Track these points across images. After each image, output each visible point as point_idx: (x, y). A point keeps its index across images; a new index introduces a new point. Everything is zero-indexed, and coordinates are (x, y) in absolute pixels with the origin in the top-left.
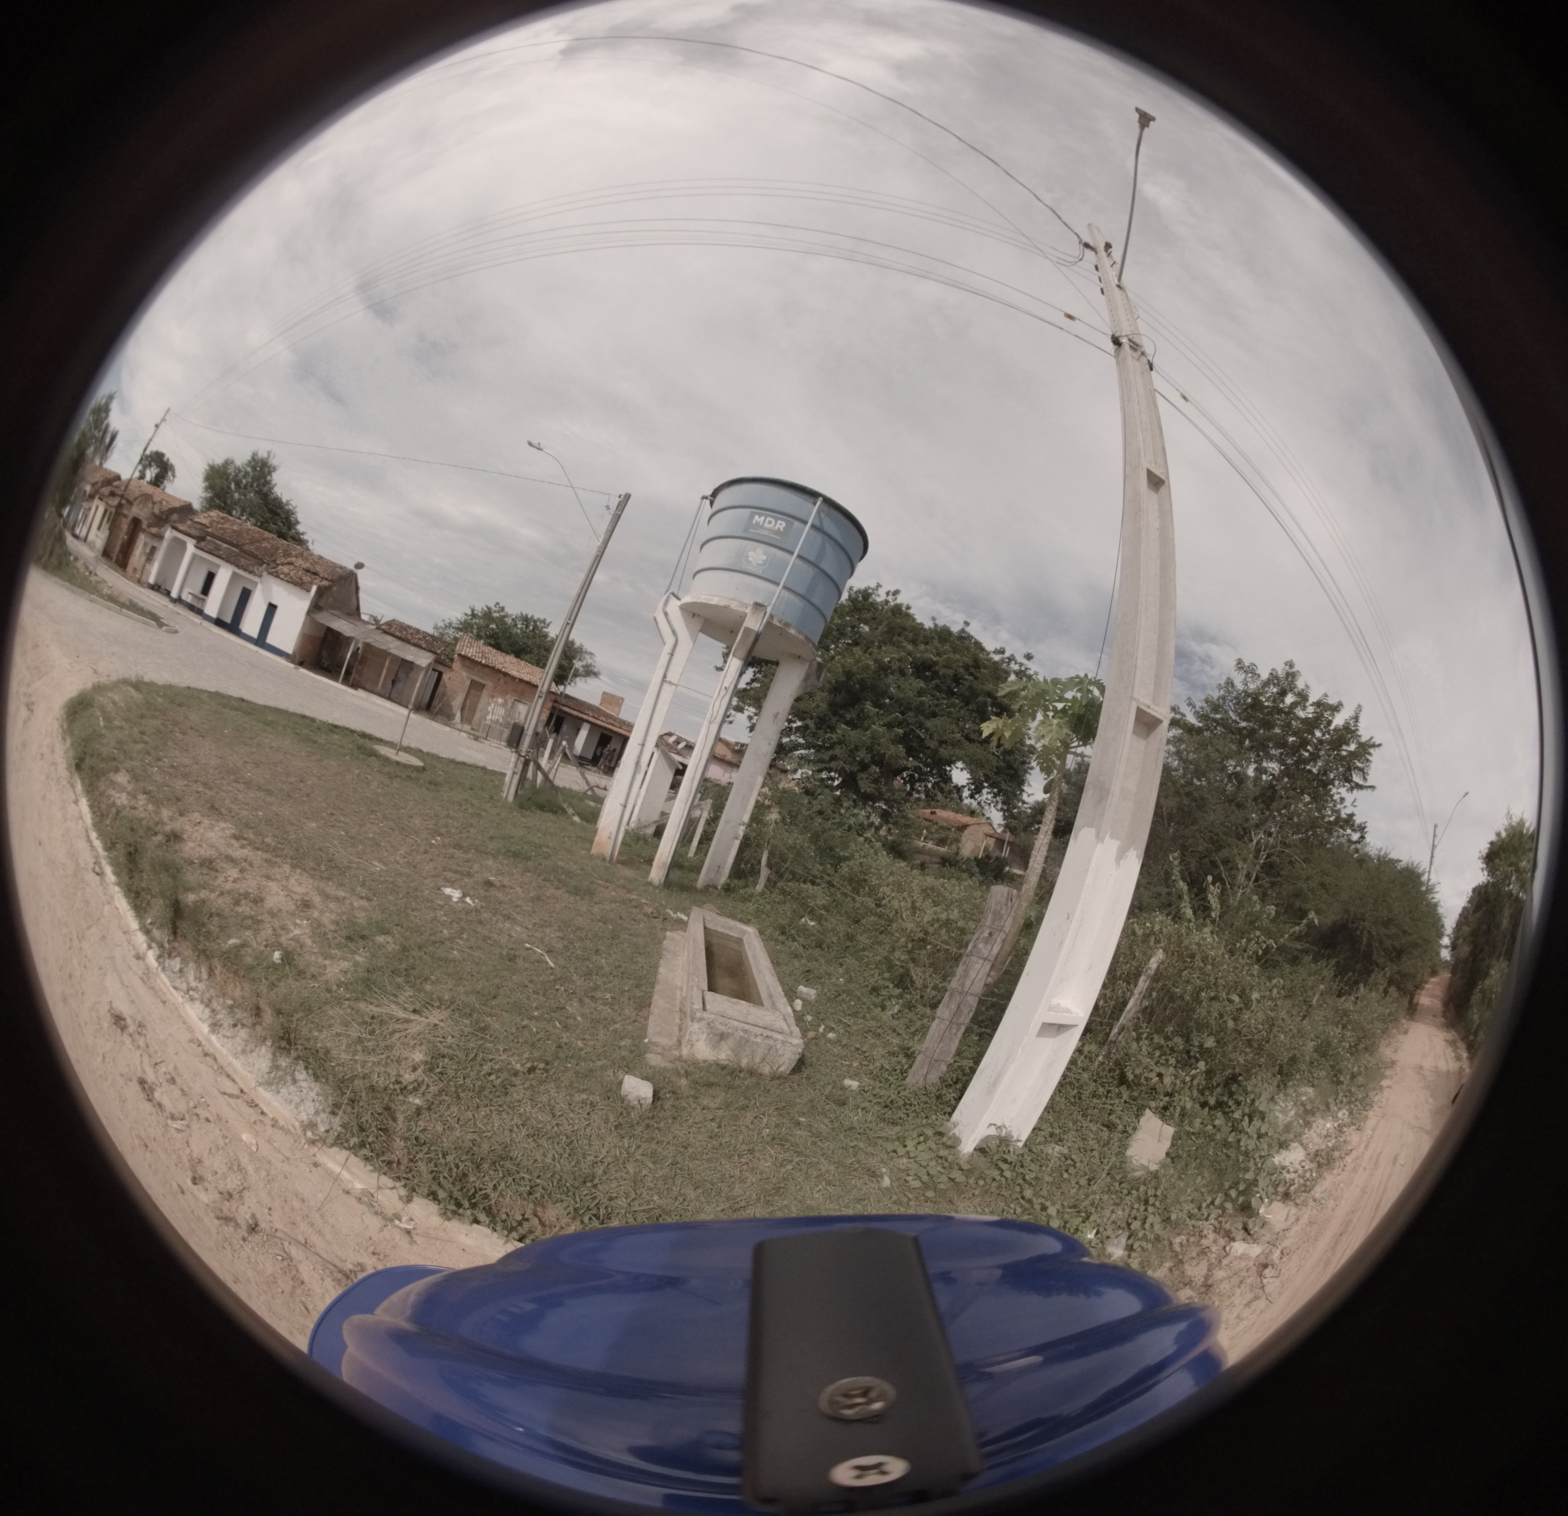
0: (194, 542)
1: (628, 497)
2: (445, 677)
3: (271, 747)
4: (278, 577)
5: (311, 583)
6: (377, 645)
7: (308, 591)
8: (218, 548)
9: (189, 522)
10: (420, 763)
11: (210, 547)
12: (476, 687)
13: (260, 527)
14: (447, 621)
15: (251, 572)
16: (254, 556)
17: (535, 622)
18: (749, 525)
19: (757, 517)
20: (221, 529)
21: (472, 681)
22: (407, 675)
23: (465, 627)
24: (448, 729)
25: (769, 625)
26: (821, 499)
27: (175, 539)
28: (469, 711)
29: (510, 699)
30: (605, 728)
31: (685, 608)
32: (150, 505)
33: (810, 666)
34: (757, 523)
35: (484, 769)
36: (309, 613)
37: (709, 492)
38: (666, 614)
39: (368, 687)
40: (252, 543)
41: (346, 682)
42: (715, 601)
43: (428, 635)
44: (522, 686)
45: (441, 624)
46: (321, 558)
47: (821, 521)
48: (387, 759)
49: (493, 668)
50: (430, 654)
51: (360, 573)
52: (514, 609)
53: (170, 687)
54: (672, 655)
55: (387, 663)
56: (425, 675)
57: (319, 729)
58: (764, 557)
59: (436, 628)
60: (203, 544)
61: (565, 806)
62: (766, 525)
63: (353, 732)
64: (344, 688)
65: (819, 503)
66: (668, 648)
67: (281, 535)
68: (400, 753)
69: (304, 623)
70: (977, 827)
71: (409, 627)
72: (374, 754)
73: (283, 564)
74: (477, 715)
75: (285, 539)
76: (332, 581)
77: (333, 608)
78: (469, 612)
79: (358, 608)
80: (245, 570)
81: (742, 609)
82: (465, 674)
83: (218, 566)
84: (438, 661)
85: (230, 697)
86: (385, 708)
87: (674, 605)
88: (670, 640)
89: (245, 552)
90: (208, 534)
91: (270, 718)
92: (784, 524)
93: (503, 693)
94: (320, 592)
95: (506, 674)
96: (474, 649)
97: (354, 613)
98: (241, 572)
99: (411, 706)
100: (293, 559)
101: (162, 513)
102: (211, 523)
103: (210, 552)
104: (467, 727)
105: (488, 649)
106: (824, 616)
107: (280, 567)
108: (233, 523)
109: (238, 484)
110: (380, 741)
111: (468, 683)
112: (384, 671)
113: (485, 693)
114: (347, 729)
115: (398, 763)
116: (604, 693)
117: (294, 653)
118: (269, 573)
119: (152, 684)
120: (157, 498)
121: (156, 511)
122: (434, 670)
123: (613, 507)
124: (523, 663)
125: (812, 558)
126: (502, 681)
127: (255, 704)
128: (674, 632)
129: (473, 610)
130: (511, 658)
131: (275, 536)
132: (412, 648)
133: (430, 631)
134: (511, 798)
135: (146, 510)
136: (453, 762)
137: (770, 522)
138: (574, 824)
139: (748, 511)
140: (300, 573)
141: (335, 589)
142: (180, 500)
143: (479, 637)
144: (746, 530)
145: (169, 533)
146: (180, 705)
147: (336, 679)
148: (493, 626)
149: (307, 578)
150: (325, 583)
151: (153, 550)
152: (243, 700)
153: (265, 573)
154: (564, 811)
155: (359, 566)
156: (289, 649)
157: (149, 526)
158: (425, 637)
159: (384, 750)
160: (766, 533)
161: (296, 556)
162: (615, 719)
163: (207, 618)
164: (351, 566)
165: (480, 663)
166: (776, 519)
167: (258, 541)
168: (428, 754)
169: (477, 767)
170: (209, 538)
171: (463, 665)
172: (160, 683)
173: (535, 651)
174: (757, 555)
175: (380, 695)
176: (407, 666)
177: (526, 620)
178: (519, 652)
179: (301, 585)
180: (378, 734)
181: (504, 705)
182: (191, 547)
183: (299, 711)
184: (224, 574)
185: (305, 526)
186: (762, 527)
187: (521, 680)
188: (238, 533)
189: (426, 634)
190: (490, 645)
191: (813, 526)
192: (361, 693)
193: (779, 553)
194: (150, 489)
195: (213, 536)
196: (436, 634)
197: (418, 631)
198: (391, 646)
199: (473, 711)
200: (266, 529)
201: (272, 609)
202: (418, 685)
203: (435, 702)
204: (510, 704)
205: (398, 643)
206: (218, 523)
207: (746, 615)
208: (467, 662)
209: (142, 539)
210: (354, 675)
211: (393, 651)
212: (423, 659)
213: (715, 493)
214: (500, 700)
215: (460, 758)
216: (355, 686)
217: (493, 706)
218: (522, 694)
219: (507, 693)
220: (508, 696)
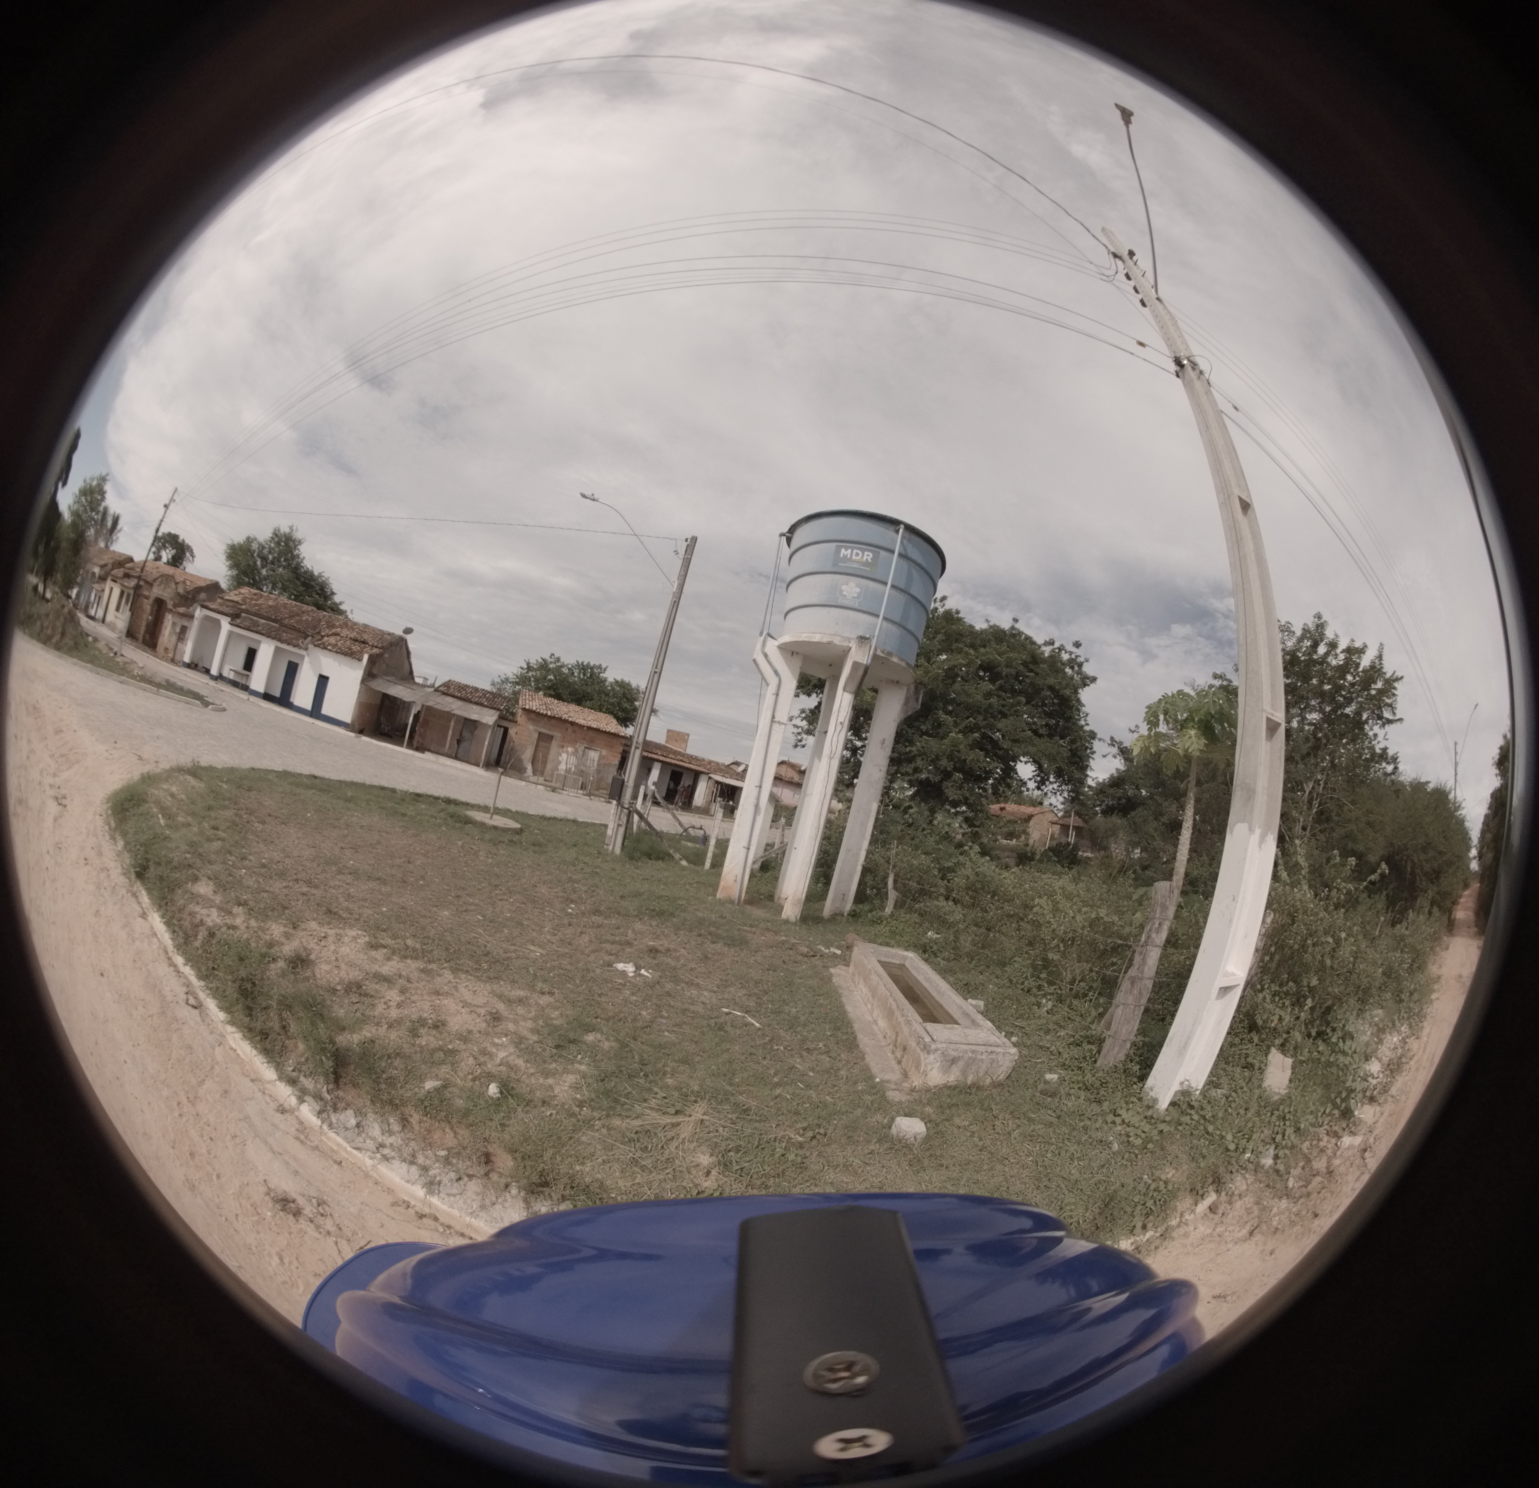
0: (229, 619)
1: (694, 540)
2: (512, 732)
3: (362, 827)
4: (325, 648)
5: (361, 652)
6: (439, 707)
7: (360, 660)
8: (256, 624)
9: (219, 601)
10: (514, 825)
11: (247, 624)
12: (544, 739)
13: (295, 600)
14: (503, 677)
15: (295, 646)
16: (298, 630)
17: (592, 668)
18: (837, 559)
19: (843, 551)
20: (256, 605)
21: (540, 733)
22: (472, 733)
23: (523, 680)
24: (523, 783)
25: (875, 657)
26: (902, 526)
27: (207, 618)
28: (539, 763)
29: (581, 747)
30: (676, 765)
31: (783, 648)
32: (173, 586)
33: (908, 690)
34: (845, 556)
35: (575, 821)
36: (363, 681)
37: (785, 529)
38: (766, 655)
39: (432, 748)
40: (291, 617)
41: (410, 746)
42: (817, 638)
43: (489, 692)
44: (591, 733)
45: (498, 680)
46: (366, 626)
47: (905, 549)
48: (483, 825)
49: (560, 719)
50: (493, 712)
51: (409, 637)
52: (569, 659)
53: (232, 770)
54: (777, 695)
55: (452, 723)
56: (492, 732)
57: (403, 800)
58: (858, 590)
59: (493, 684)
60: (238, 621)
61: (671, 851)
62: (854, 557)
63: (437, 798)
64: (410, 752)
65: (901, 531)
66: (772, 689)
67: (320, 607)
68: (495, 817)
69: (360, 692)
70: (1041, 816)
71: (467, 686)
72: (468, 821)
73: (328, 636)
74: (549, 767)
75: (324, 610)
76: (382, 648)
77: (386, 674)
78: (525, 666)
79: (411, 672)
80: (289, 644)
81: (845, 644)
82: (531, 727)
83: (259, 642)
84: (501, 717)
85: (300, 775)
86: (456, 768)
87: (772, 646)
88: (773, 680)
89: (285, 626)
90: (243, 611)
91: (349, 794)
92: (871, 555)
93: (573, 742)
94: (372, 660)
95: (573, 724)
96: (537, 702)
97: (408, 677)
98: (284, 646)
99: (481, 764)
100: (339, 630)
101: (188, 593)
102: (244, 599)
103: (248, 629)
104: (541, 780)
105: (549, 700)
106: (917, 639)
107: (326, 639)
108: (268, 599)
109: (264, 559)
110: (467, 805)
111: (536, 735)
112: (450, 732)
113: (554, 745)
114: (430, 796)
115: (495, 828)
116: (669, 731)
117: (353, 721)
118: (315, 646)
119: (210, 769)
120: (179, 579)
121: (181, 590)
122: (499, 726)
123: (682, 552)
124: (586, 710)
125: (902, 586)
126: (570, 731)
127: (329, 780)
128: (776, 672)
129: (528, 664)
130: (573, 707)
131: (315, 609)
132: (475, 707)
133: (488, 687)
134: (618, 851)
135: (169, 590)
136: (543, 818)
137: (857, 555)
138: (684, 868)
139: (834, 545)
140: (348, 643)
141: (386, 655)
142: (205, 580)
143: (538, 689)
144: (835, 564)
145: (199, 613)
146: (250, 790)
147: (400, 744)
148: (551, 677)
149: (356, 648)
150: (376, 651)
151: (184, 630)
152: (315, 777)
153: (310, 646)
154: (670, 855)
155: (408, 631)
156: (348, 719)
157: (175, 606)
158: (484, 695)
159: (479, 816)
160: (855, 565)
161: (341, 626)
162: (683, 755)
163: (255, 693)
164: (399, 632)
165: (546, 715)
166: (863, 551)
167: (298, 615)
168: (517, 812)
169: (568, 820)
170: (243, 615)
171: (529, 719)
172: (219, 767)
173: (596, 696)
174: (851, 589)
175: (449, 756)
176: (472, 725)
177: (583, 668)
178: (579, 698)
179: (351, 654)
180: (463, 799)
181: (575, 753)
182: (225, 625)
183: (376, 782)
184: (266, 651)
185: (341, 595)
186: (850, 559)
187: (590, 728)
188: (275, 608)
189: (485, 692)
190: (551, 696)
191: (900, 555)
192: (428, 756)
193: (872, 585)
194: (170, 570)
195: (247, 612)
196: (494, 691)
197: (476, 690)
198: (453, 707)
199: (545, 763)
200: (302, 602)
201: (323, 681)
202: (486, 743)
203: (503, 758)
204: (581, 753)
205: (459, 703)
206: (252, 599)
207: (850, 649)
208: (533, 716)
209: (169, 620)
210: (417, 738)
211: (457, 712)
212: (489, 717)
213: (793, 529)
214: (570, 749)
215: (549, 814)
216: (421, 749)
217: (564, 756)
218: (592, 741)
219: (576, 741)
220: (578, 745)
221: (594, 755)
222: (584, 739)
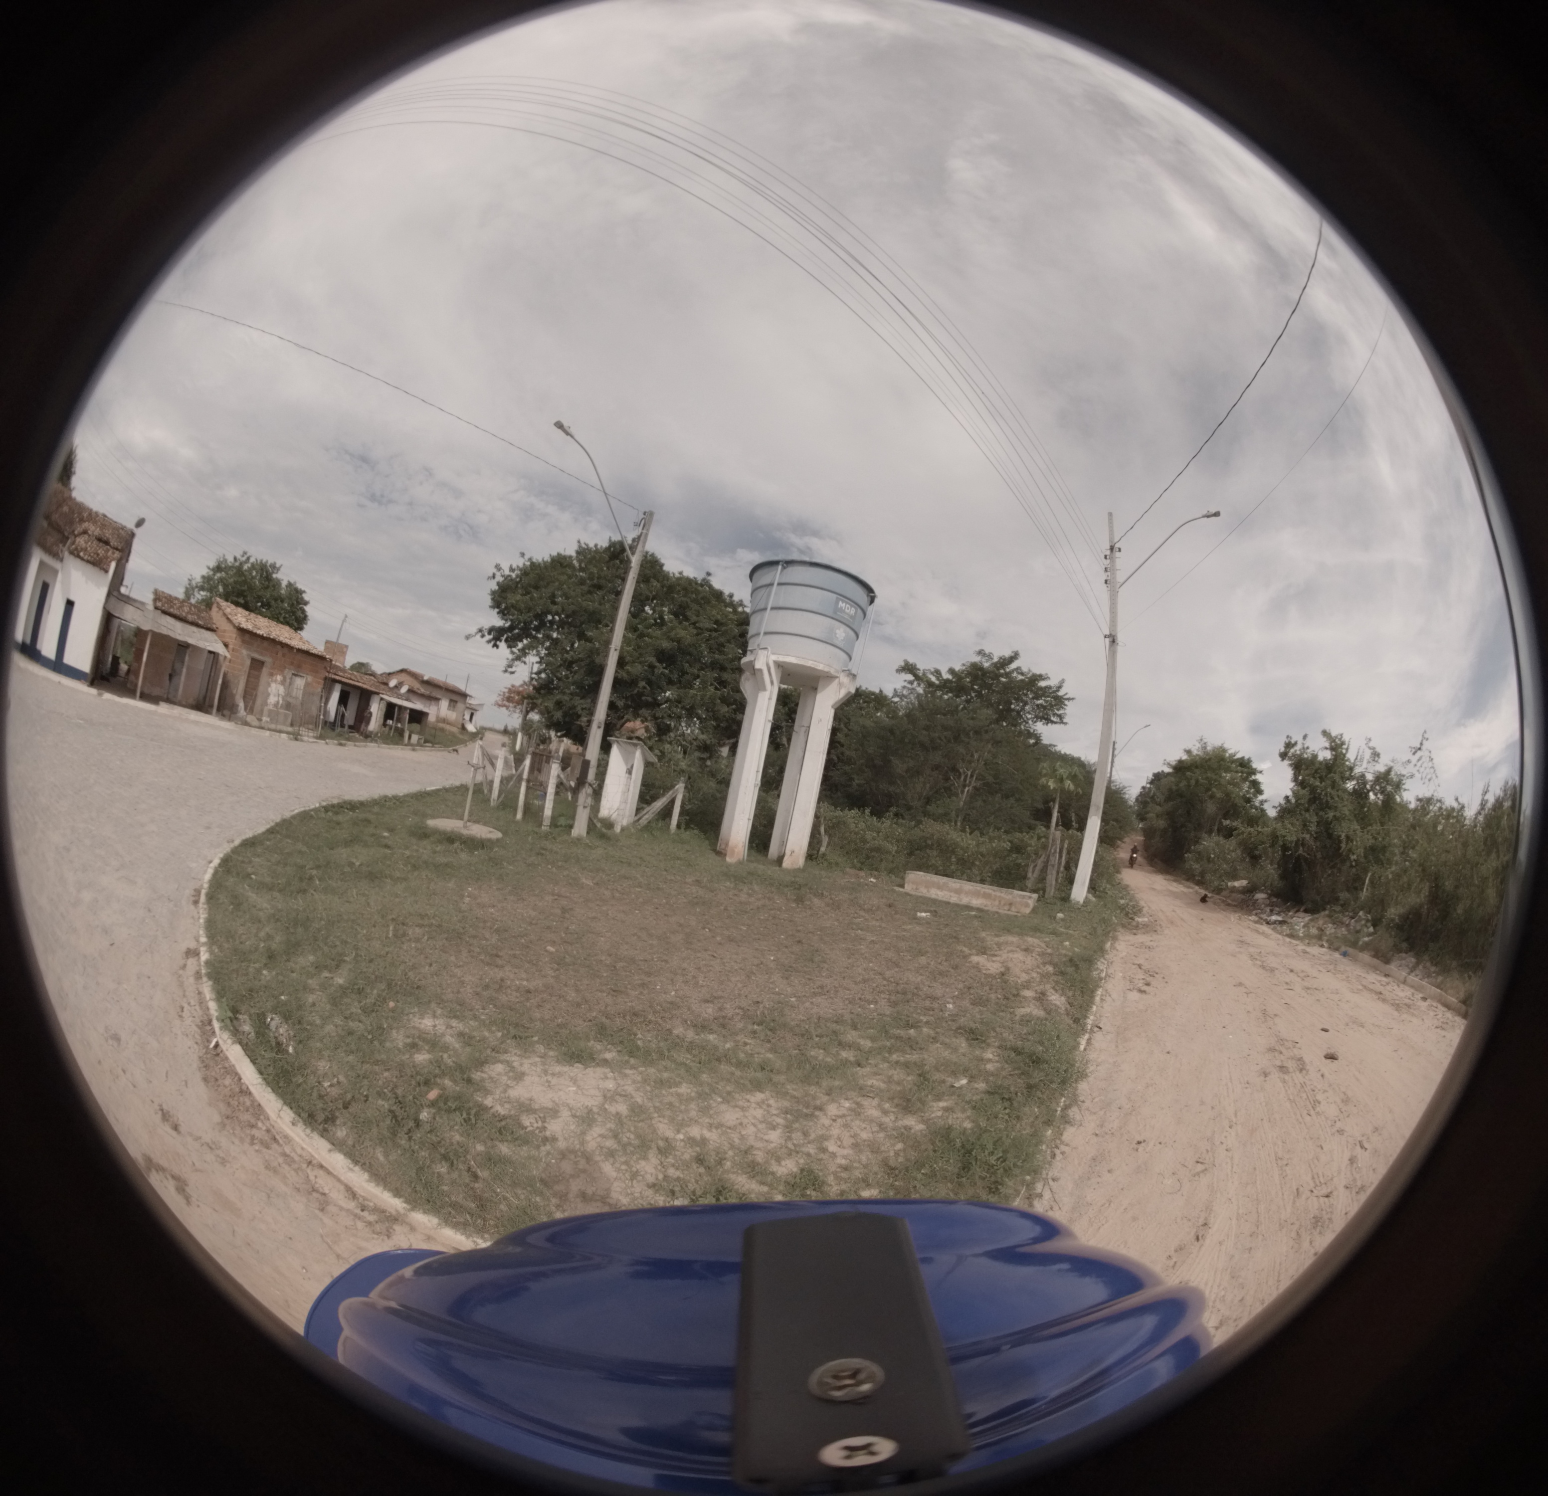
4: (77, 555)
5: (106, 558)
6: (165, 633)
7: (107, 570)
12: (256, 666)
14: (192, 580)
15: (55, 556)
17: (268, 567)
21: (252, 660)
23: (210, 584)
28: (250, 696)
29: (288, 673)
36: (106, 602)
41: (146, 697)
44: (299, 656)
49: (271, 640)
52: (255, 557)
68: (468, 825)
73: (79, 535)
74: (259, 700)
80: (50, 554)
89: (52, 525)
93: (282, 669)
95: (284, 645)
96: (242, 617)
98: (46, 558)
100: (87, 525)
104: (254, 719)
107: (78, 540)
111: (248, 662)
113: (265, 671)
118: (71, 553)
126: (280, 654)
129: (217, 563)
140: (95, 544)
143: (227, 597)
147: (132, 695)
149: (102, 552)
150: (117, 555)
153: (67, 554)
161: (87, 519)
164: (132, 526)
165: (259, 635)
171: (243, 642)
179: (101, 565)
181: (283, 683)
184: (33, 568)
187: (300, 651)
192: (163, 708)
199: (255, 695)
201: (69, 609)
204: (288, 681)
208: (248, 637)
214: (279, 678)
217: (273, 685)
218: (299, 667)
219: (285, 667)
220: (286, 671)
221: (300, 683)
222: (292, 664)
